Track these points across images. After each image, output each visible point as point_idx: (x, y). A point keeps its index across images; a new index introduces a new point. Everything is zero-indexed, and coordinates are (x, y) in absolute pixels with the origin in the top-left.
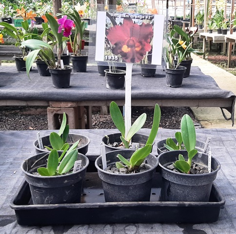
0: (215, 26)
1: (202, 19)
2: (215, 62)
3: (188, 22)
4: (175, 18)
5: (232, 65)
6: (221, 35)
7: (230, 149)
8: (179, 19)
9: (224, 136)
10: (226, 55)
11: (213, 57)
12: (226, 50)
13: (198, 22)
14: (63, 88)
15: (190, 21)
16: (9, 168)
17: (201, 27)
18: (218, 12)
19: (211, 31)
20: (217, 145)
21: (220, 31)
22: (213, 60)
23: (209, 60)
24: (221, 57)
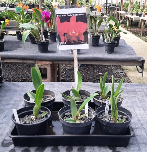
0: (134, 11)
1: (127, 6)
2: (133, 32)
3: (119, 8)
4: (111, 5)
5: (144, 34)
6: (138, 17)
7: (140, 97)
8: (114, 5)
9: (137, 88)
10: (140, 28)
11: (133, 29)
12: (141, 25)
13: (125, 8)
14: (44, 52)
15: (120, 7)
16: (12, 107)
17: (127, 11)
18: (137, 2)
19: (132, 14)
20: (132, 94)
21: (137, 14)
22: (132, 31)
23: (130, 31)
24: (137, 29)
